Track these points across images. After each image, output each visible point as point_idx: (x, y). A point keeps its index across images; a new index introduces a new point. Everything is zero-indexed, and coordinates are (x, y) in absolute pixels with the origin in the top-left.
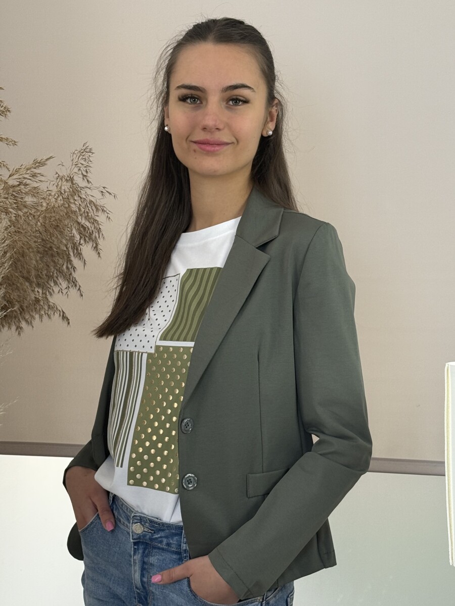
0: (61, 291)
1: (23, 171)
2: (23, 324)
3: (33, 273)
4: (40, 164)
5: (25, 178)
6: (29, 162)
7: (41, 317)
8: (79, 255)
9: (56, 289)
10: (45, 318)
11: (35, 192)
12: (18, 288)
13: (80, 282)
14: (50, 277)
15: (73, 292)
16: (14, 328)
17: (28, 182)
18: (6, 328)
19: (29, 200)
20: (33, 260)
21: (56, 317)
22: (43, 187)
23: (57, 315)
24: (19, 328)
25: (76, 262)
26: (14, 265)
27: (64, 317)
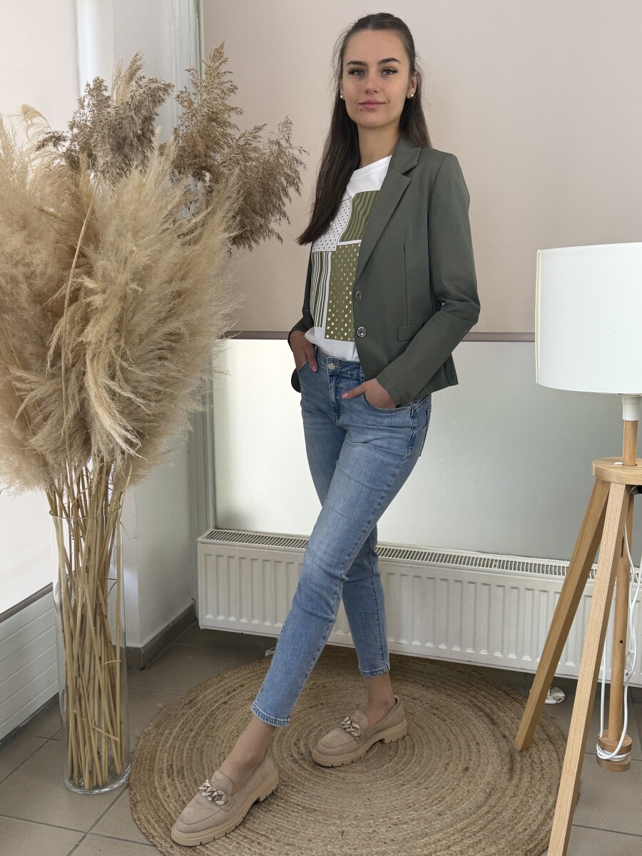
0: (276, 220)
1: (247, 135)
2: (253, 243)
3: (258, 205)
4: (258, 129)
5: (249, 140)
6: (251, 128)
7: (264, 238)
8: (287, 194)
9: (273, 219)
10: (267, 238)
11: (255, 150)
12: (248, 217)
13: (288, 214)
14: (269, 211)
15: (284, 221)
16: (247, 246)
17: (251, 142)
18: (242, 247)
19: (253, 155)
20: (258, 197)
21: (274, 238)
22: (261, 146)
23: (274, 236)
24: (250, 246)
25: (285, 200)
26: (245, 200)
27: (279, 238)
